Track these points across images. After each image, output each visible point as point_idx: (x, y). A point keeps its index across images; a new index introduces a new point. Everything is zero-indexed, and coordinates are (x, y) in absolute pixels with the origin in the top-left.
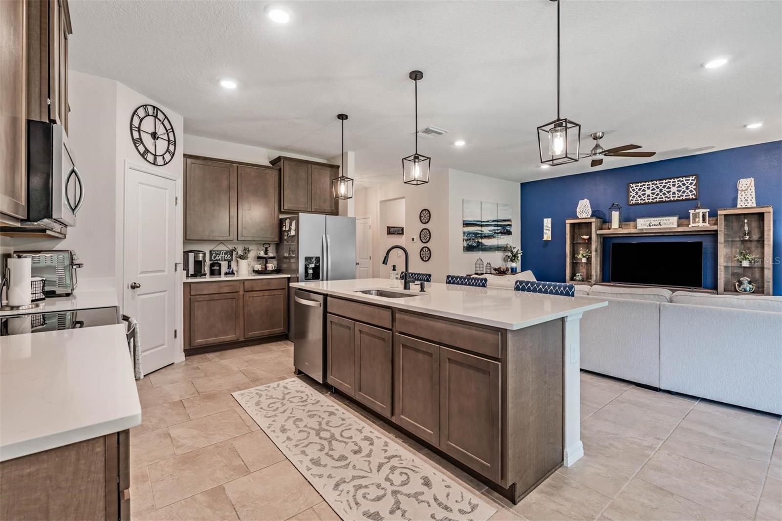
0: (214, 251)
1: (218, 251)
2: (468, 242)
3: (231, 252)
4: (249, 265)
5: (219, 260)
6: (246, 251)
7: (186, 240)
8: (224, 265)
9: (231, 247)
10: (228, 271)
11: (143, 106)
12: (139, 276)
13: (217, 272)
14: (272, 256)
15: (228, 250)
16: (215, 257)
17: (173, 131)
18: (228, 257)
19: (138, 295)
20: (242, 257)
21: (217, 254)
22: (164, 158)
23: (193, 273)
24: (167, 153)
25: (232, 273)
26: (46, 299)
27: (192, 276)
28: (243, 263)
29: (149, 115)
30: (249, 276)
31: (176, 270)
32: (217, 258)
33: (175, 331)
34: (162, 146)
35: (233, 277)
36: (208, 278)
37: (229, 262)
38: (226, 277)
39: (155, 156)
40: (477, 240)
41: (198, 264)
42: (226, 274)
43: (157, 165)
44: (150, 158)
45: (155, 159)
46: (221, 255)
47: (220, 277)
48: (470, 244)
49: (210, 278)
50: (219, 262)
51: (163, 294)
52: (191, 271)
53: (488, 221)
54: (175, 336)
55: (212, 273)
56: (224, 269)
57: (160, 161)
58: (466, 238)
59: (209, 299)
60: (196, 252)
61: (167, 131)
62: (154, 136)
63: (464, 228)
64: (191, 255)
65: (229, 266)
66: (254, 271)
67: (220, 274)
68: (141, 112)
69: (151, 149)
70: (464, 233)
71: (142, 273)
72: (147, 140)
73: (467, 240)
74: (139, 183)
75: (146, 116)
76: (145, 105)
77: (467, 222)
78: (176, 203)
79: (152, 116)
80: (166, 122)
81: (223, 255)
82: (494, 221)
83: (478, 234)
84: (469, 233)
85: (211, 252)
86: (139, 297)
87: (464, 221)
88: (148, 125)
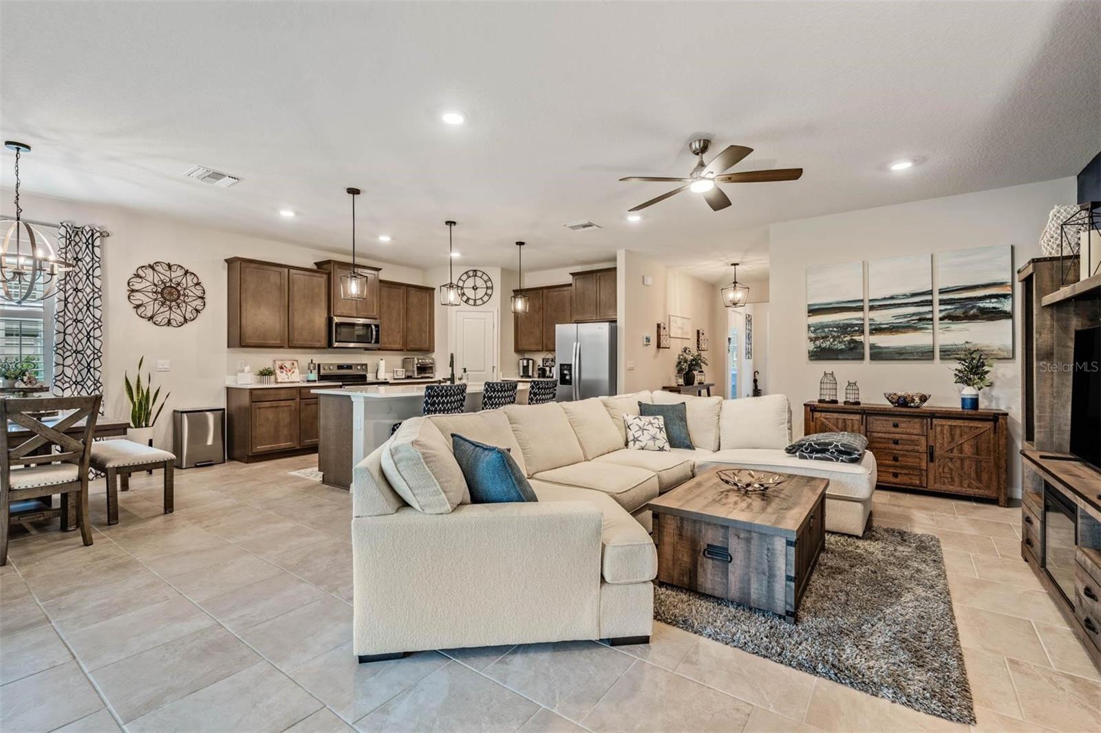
1: (548, 359)
2: (818, 343)
5: (547, 366)
7: (518, 350)
8: (548, 369)
11: (464, 273)
16: (545, 364)
17: (490, 280)
22: (483, 299)
24: (486, 295)
27: (522, 377)
29: (470, 277)
34: (481, 292)
37: (551, 368)
39: (475, 300)
40: (848, 338)
41: (526, 368)
43: (477, 305)
44: (472, 302)
45: (475, 302)
46: (548, 362)
48: (824, 345)
53: (892, 298)
57: (479, 302)
58: (813, 335)
61: (485, 281)
62: (475, 288)
63: (812, 318)
64: (523, 362)
65: (551, 371)
69: (472, 297)
70: (809, 326)
72: (470, 292)
73: (817, 339)
74: (464, 318)
75: (468, 278)
76: (467, 272)
77: (817, 307)
78: (494, 327)
79: (473, 276)
80: (484, 276)
81: (550, 362)
82: (914, 295)
83: (852, 326)
84: (822, 327)
85: (543, 359)
87: (809, 305)
88: (470, 283)
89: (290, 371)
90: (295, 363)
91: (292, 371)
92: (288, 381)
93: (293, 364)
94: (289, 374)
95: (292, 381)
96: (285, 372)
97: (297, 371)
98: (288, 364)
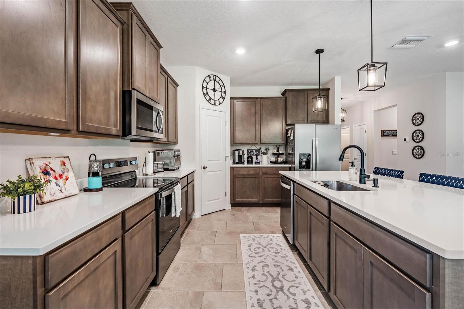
0: (249, 150)
1: (251, 150)
3: (259, 150)
4: (268, 158)
5: (252, 155)
6: (267, 149)
8: (254, 157)
9: (258, 147)
10: (256, 161)
11: (208, 76)
12: (207, 162)
13: (250, 162)
14: (282, 153)
15: (257, 149)
16: (250, 153)
17: (224, 86)
18: (257, 153)
19: (207, 172)
20: (264, 153)
21: (251, 152)
22: (219, 101)
23: (237, 162)
24: (221, 98)
25: (259, 163)
26: (164, 171)
27: (237, 163)
28: (265, 157)
29: (211, 80)
30: (268, 165)
31: (226, 160)
32: (251, 153)
33: (226, 192)
34: (218, 95)
35: (259, 165)
36: (246, 165)
37: (257, 156)
38: (255, 165)
39: (215, 100)
41: (240, 157)
42: (255, 163)
43: (216, 105)
44: (212, 102)
45: (215, 102)
46: (253, 152)
47: (252, 165)
49: (247, 165)
50: (252, 156)
51: (220, 172)
52: (237, 161)
54: (226, 196)
55: (248, 162)
56: (254, 160)
57: (217, 103)
59: (243, 177)
60: (239, 150)
61: (221, 86)
62: (214, 90)
64: (237, 152)
65: (257, 159)
66: (271, 162)
67: (252, 163)
68: (208, 79)
69: (213, 97)
71: (209, 161)
72: (211, 93)
74: (207, 115)
75: (210, 81)
76: (209, 75)
78: (226, 124)
79: (213, 80)
80: (220, 82)
81: (254, 152)
85: (248, 150)
86: (208, 173)
88: (211, 85)
89: (61, 176)
90: (66, 161)
91: (64, 177)
92: (63, 195)
93: (64, 164)
94: (61, 182)
95: (67, 193)
96: (54, 181)
97: (71, 175)
98: (55, 164)
